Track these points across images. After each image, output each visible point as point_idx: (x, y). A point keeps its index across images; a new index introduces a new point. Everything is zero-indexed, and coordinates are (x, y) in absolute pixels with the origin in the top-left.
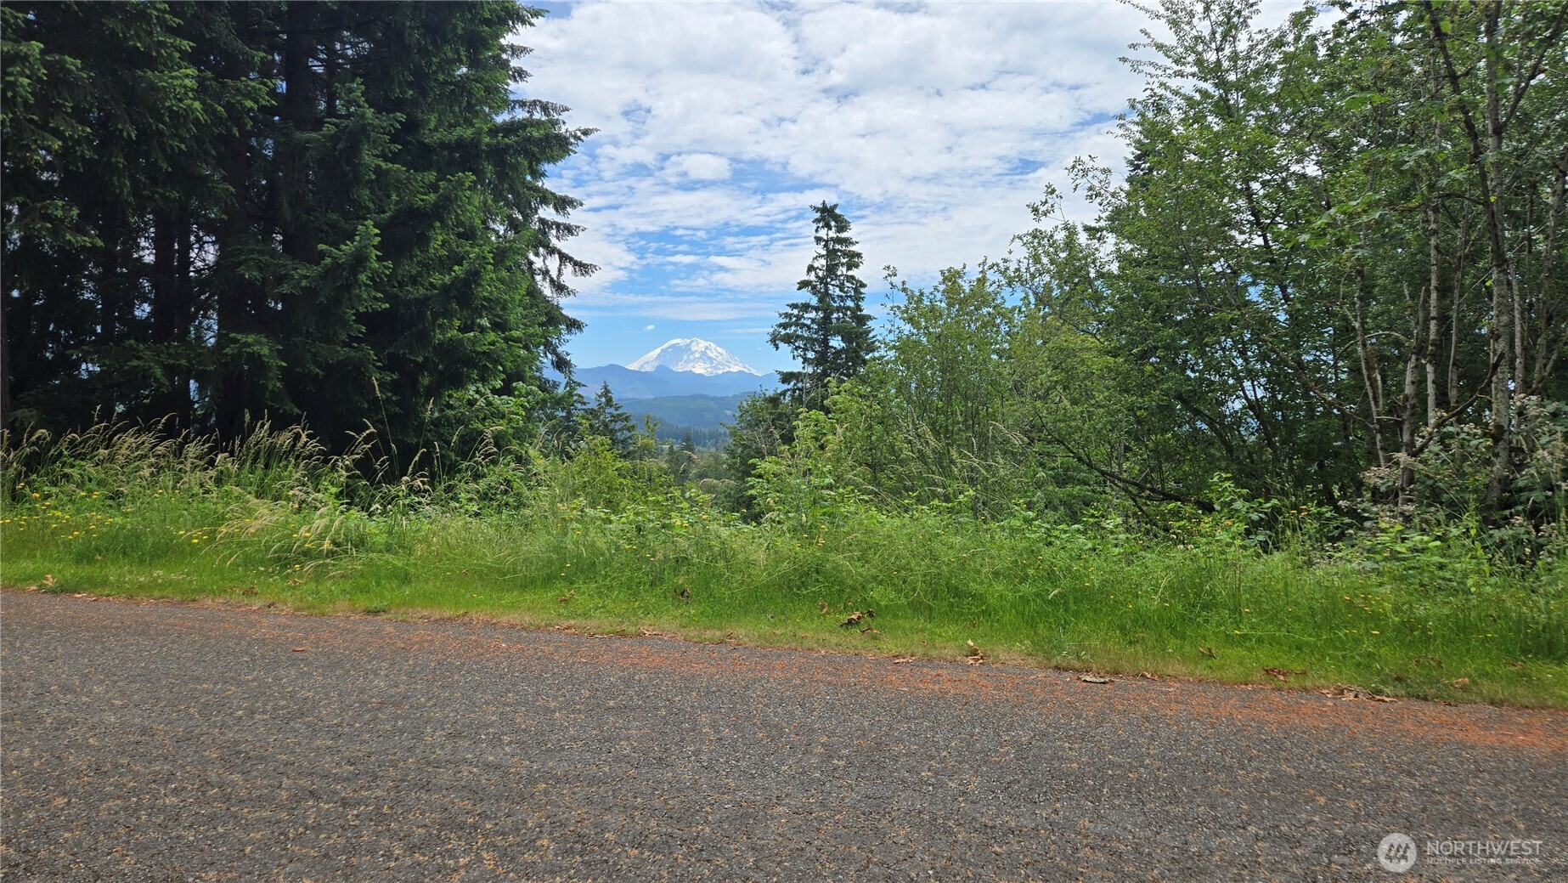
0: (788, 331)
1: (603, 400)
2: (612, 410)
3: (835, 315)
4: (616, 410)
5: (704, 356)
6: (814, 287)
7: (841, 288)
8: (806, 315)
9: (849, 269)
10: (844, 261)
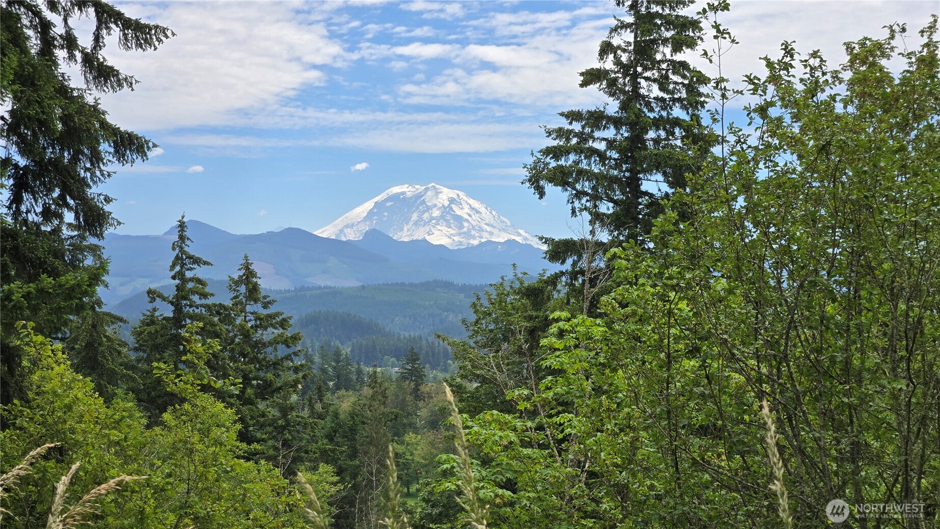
0: (562, 162)
1: (243, 289)
2: (258, 308)
3: (651, 134)
4: (265, 306)
5: (448, 215)
6: (612, 83)
7: (663, 83)
8: (597, 134)
9: (677, 49)
10: (669, 34)
